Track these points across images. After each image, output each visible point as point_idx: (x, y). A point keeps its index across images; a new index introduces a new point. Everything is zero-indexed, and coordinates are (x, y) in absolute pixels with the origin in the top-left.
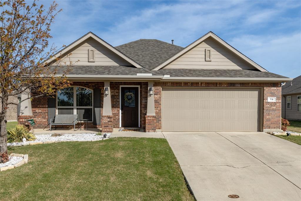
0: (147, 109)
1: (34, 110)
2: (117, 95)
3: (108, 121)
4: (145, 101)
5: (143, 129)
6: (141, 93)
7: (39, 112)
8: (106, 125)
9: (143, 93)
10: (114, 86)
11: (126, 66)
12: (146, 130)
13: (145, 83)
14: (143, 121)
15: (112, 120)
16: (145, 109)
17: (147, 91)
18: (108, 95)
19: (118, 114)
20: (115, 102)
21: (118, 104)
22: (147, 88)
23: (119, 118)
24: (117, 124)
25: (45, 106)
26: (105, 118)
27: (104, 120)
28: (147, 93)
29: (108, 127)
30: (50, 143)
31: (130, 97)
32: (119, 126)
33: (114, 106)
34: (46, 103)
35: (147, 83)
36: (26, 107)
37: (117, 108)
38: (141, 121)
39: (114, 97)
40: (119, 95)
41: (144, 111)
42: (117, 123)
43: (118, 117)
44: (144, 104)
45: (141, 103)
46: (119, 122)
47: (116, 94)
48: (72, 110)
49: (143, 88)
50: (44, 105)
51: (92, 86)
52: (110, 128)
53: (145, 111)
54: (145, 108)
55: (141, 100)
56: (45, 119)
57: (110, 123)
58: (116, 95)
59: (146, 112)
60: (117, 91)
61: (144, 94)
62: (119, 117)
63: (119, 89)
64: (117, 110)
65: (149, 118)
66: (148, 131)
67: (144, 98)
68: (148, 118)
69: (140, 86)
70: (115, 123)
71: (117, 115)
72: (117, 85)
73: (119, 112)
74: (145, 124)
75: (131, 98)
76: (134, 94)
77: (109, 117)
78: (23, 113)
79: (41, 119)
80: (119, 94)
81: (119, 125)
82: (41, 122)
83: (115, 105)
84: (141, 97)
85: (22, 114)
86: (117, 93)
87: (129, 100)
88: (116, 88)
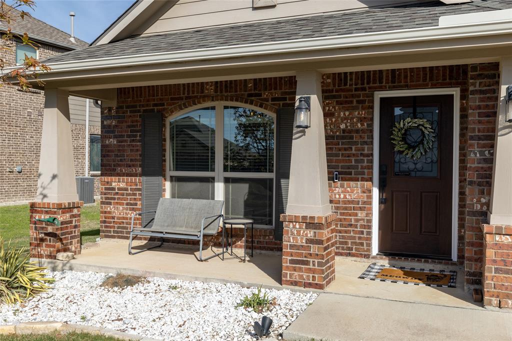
0: (490, 193)
1: (108, 182)
2: (363, 131)
3: (310, 241)
4: (482, 153)
5: (468, 282)
6: (464, 116)
7: (119, 189)
8: (300, 255)
9: (473, 116)
10: (353, 96)
11: (395, 7)
12: (486, 298)
13: (483, 66)
14: (472, 244)
15: (325, 233)
16: (482, 192)
17: (495, 107)
18: (307, 127)
19: (364, 203)
20: (354, 155)
21: (365, 164)
22: (497, 91)
23: (370, 221)
24: (362, 244)
25: (136, 171)
26: (294, 227)
27: (292, 234)
28: (495, 114)
29: (307, 263)
30: (41, 333)
31: (415, 136)
32: (369, 250)
33: (350, 173)
34: (136, 160)
35: (496, 66)
36: (54, 177)
37: (363, 180)
38: (461, 238)
39: (352, 138)
40: (372, 131)
41: (479, 201)
42: (360, 238)
43: (367, 215)
44: (477, 169)
45: (462, 161)
46: (369, 233)
47: (359, 125)
48: (210, 185)
49: (473, 93)
50: (133, 166)
51: (274, 99)
52: (313, 271)
53: (483, 200)
54: (479, 184)
55: (461, 149)
56: (133, 209)
57: (314, 249)
58: (357, 131)
59: (489, 204)
60: (363, 113)
61: (480, 122)
62: (369, 214)
63: (372, 108)
64: (363, 187)
65: (503, 238)
66: (495, 301)
67: (479, 138)
68: (498, 238)
69: (458, 89)
70: (354, 238)
71: (361, 209)
72: (364, 89)
73: (370, 197)
74: (480, 258)
75: (422, 142)
76: (432, 124)
77: (311, 223)
78: (45, 196)
79: (124, 209)
80: (371, 125)
81: (369, 245)
82: (124, 218)
83: (356, 167)
84: (462, 135)
85: (43, 199)
86: (361, 120)
87: (411, 147)
88: (358, 102)
